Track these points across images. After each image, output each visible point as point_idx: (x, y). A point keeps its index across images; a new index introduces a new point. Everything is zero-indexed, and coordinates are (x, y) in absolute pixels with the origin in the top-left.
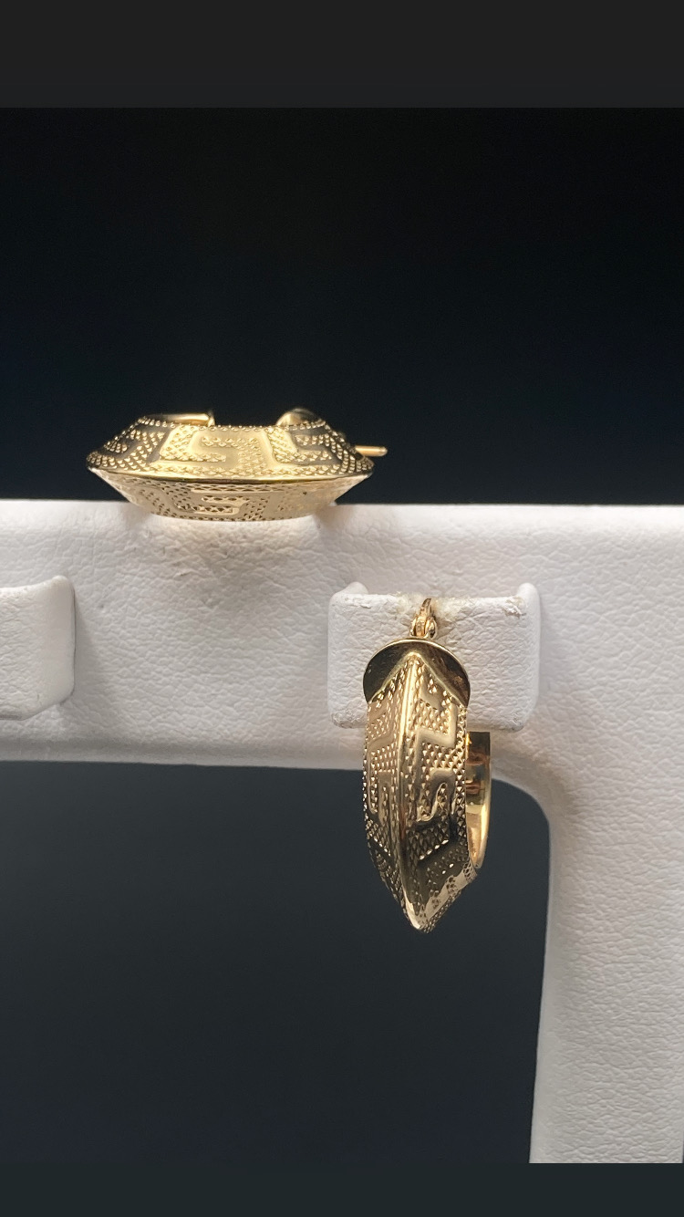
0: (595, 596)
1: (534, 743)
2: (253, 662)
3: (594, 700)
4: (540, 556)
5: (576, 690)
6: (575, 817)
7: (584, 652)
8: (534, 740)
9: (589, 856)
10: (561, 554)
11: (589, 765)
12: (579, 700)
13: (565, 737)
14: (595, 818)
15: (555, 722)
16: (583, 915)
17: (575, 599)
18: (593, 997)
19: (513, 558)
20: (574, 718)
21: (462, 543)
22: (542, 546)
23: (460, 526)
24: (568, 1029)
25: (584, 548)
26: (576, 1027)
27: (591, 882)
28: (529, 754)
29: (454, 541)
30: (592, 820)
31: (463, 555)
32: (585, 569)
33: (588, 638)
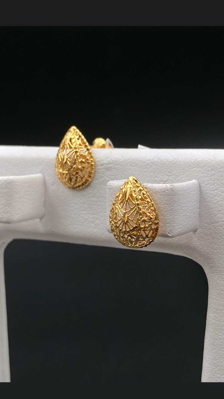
0: (221, 185)
1: (197, 244)
2: (100, 207)
3: (220, 228)
4: (200, 169)
5: (213, 223)
6: (213, 274)
7: (216, 208)
8: (197, 242)
9: (218, 291)
10: (208, 168)
11: (218, 254)
12: (214, 227)
13: (208, 243)
14: (220, 276)
15: (205, 236)
16: (216, 314)
17: (212, 186)
18: (218, 348)
19: (190, 169)
20: (212, 235)
21: (171, 163)
22: (200, 165)
23: (171, 157)
24: (209, 360)
25: (216, 166)
26: (212, 359)
27: (218, 301)
28: (196, 248)
29: (168, 162)
30: (219, 276)
31: (171, 168)
32: (217, 174)
33: (218, 203)
